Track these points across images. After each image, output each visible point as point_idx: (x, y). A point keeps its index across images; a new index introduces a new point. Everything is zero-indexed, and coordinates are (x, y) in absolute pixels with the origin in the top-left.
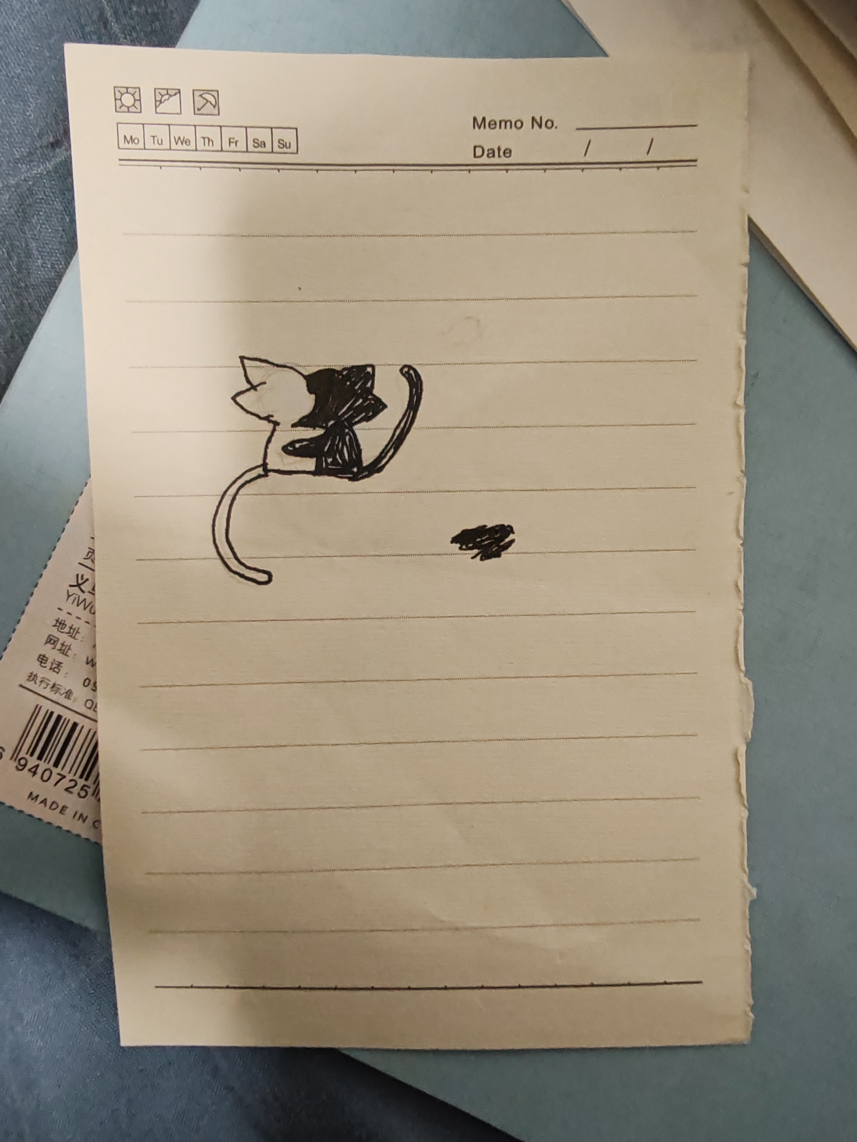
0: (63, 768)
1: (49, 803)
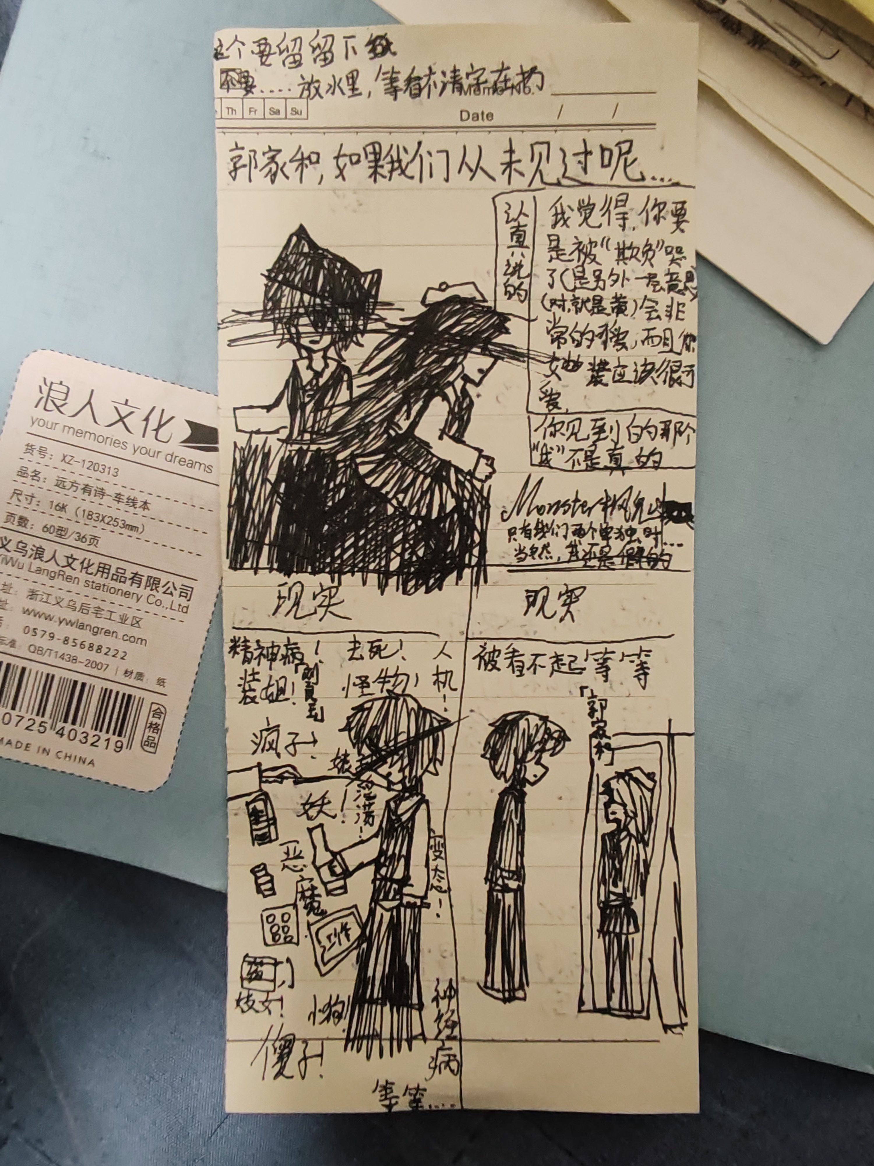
0: (20, 710)
1: (14, 743)
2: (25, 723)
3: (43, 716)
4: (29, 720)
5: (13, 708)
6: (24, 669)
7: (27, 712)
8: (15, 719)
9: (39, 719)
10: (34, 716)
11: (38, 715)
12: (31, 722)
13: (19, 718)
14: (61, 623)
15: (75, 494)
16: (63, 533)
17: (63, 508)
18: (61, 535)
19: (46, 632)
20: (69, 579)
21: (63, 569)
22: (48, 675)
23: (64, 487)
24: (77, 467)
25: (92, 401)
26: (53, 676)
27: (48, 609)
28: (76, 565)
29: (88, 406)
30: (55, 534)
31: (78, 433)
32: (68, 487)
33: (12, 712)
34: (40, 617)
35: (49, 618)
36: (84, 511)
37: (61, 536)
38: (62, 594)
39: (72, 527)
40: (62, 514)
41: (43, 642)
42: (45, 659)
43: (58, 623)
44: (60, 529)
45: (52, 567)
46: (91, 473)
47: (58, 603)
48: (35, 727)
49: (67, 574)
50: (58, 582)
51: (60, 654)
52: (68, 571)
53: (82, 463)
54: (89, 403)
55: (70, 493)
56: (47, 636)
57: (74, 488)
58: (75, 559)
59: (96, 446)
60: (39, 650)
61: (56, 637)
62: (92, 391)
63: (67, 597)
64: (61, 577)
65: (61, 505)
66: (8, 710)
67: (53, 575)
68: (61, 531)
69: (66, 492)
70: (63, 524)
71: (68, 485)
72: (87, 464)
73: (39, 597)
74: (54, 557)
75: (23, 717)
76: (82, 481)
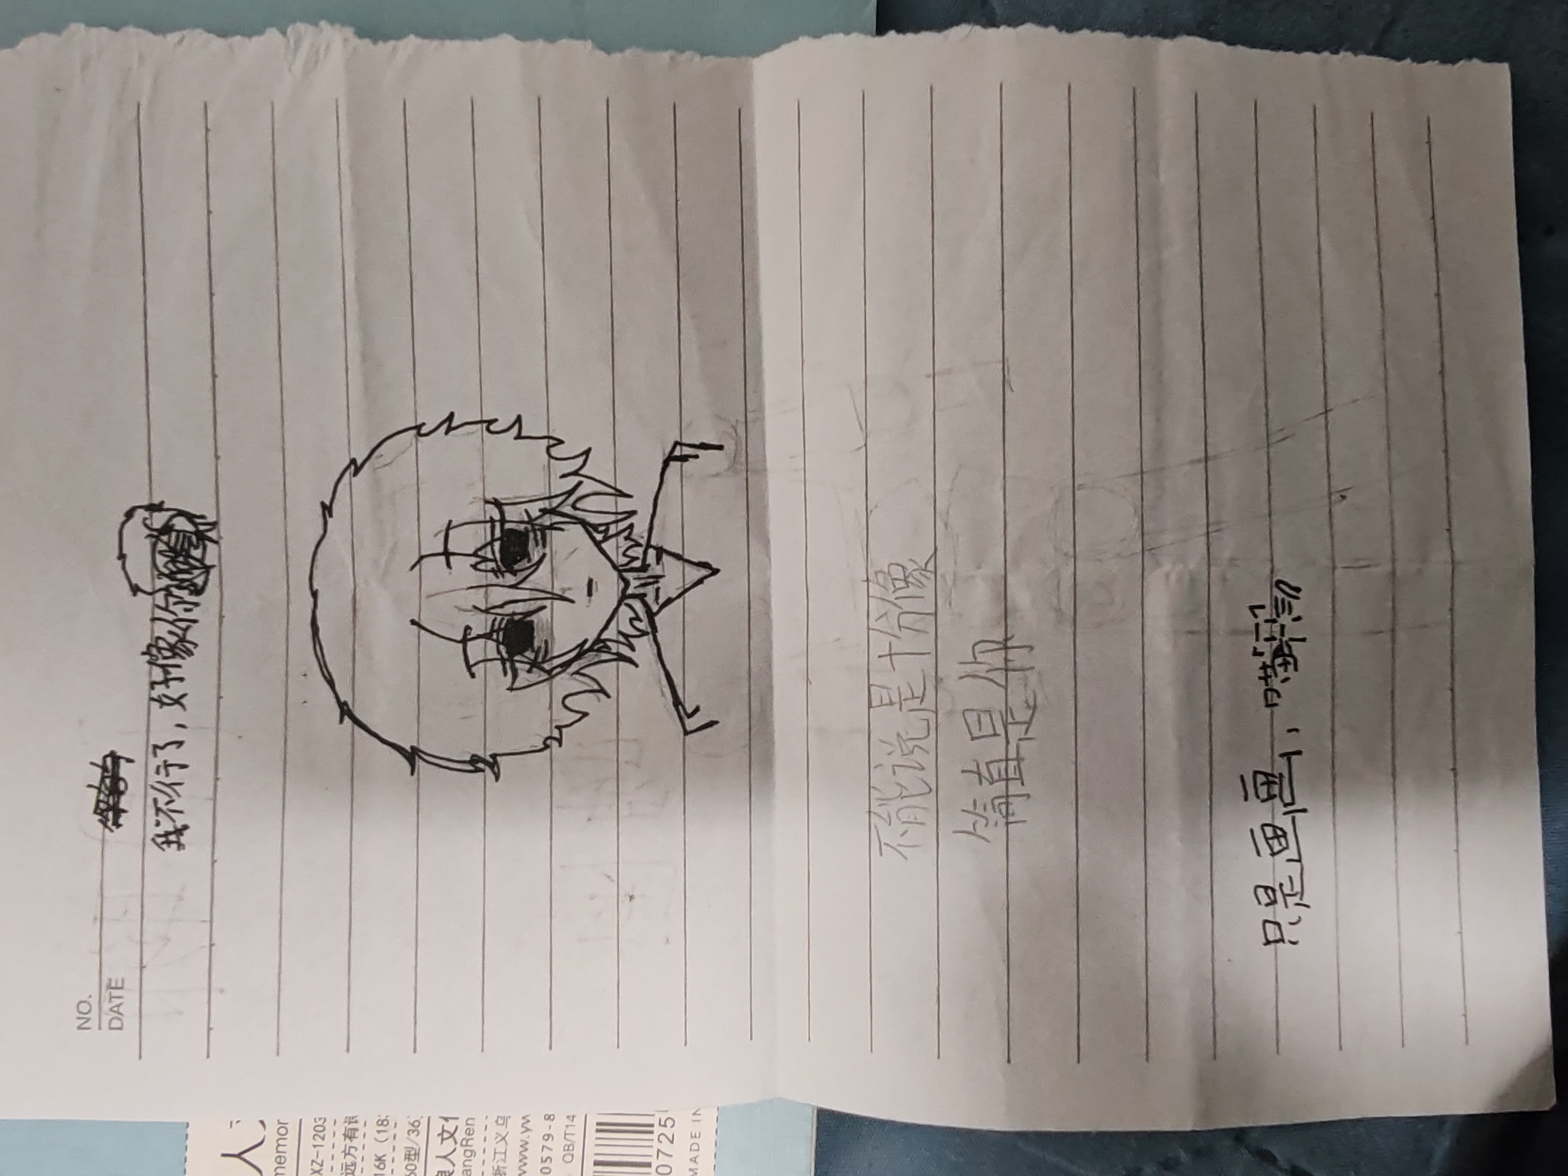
0: (650, 1156)
2: (665, 1146)
3: (652, 1125)
4: (661, 1142)
5: (649, 1165)
6: (596, 1163)
7: (652, 1146)
8: (663, 1159)
9: (657, 1130)
10: (654, 1137)
11: (652, 1132)
12: (662, 1138)
13: (660, 1154)
14: (528, 1130)
15: (360, 1147)
16: (413, 1152)
17: (379, 1159)
18: (415, 1154)
19: (543, 1147)
20: (469, 1132)
21: (459, 1141)
22: (598, 1131)
23: (354, 1164)
24: (325, 1153)
25: (236, 1152)
26: (598, 1124)
27: (514, 1149)
28: (450, 1126)
29: (245, 1156)
30: (415, 1162)
31: (280, 1161)
32: (353, 1159)
33: (654, 1166)
34: (526, 1158)
35: (524, 1145)
36: (379, 1132)
37: (417, 1154)
38: (491, 1135)
39: (403, 1143)
40: (388, 1159)
41: (557, 1145)
42: (578, 1139)
43: (528, 1133)
44: (408, 1157)
45: (458, 1157)
46: (328, 1133)
47: (504, 1138)
48: (668, 1131)
49: (464, 1136)
50: (477, 1144)
51: (570, 1123)
52: (459, 1136)
53: (318, 1148)
54: (239, 1156)
55: (359, 1154)
56: (548, 1144)
57: (352, 1151)
58: (443, 1131)
59: (292, 1136)
60: (568, 1148)
61: (548, 1132)
62: (224, 1155)
63: (493, 1129)
64: (469, 1143)
65: (377, 1163)
66: (653, 1169)
67: (468, 1154)
68: (411, 1155)
69: (359, 1160)
70: (400, 1154)
71: (349, 1160)
72: (319, 1141)
73: (501, 1164)
74: (445, 1157)
75: (658, 1151)
76: (341, 1143)
